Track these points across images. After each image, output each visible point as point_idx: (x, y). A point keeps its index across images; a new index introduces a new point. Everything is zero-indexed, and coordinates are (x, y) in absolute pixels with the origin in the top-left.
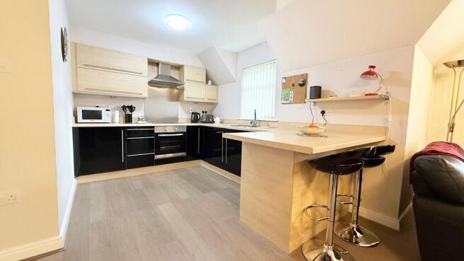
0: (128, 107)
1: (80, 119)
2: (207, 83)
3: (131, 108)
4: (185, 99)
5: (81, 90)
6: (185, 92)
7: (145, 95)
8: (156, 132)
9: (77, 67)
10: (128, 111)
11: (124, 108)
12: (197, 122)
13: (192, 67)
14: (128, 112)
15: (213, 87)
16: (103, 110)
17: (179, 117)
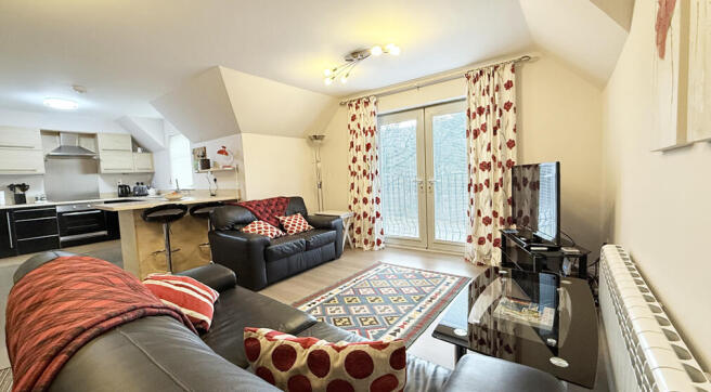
0: (18, 186)
2: (135, 150)
3: (24, 187)
4: (103, 171)
6: (101, 163)
7: (42, 170)
8: (60, 211)
10: (19, 190)
12: (126, 196)
13: (108, 134)
14: (19, 192)
15: (145, 154)
17: (101, 191)
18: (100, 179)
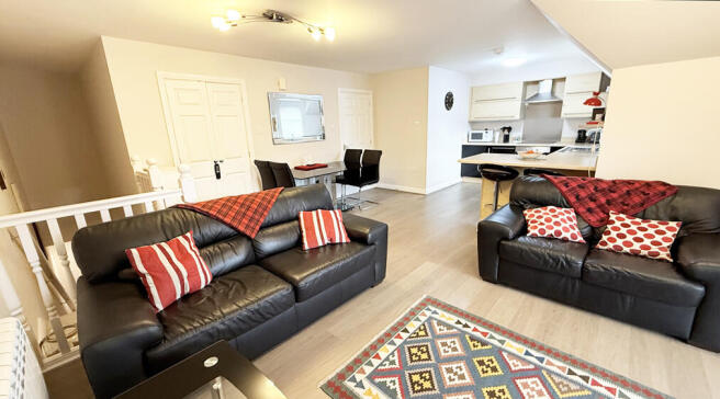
0: (507, 128)
1: (470, 140)
3: (509, 129)
5: (473, 119)
9: (472, 103)
11: (504, 129)
14: (507, 132)
16: (484, 132)
17: (563, 135)
18: (565, 122)
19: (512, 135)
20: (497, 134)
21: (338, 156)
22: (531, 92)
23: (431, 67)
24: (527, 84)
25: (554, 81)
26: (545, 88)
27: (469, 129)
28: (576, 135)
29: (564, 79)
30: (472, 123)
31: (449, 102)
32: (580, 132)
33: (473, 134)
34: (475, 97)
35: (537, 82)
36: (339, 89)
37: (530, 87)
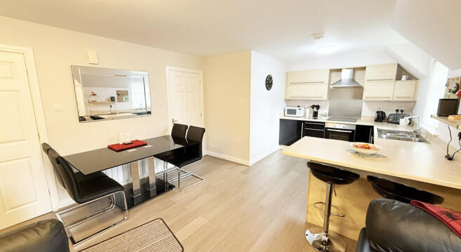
0: (316, 106)
1: (286, 114)
2: (399, 78)
3: (318, 107)
4: (364, 99)
5: (288, 98)
6: (365, 91)
8: (326, 126)
9: (287, 85)
11: (313, 107)
14: (315, 110)
15: (410, 82)
16: (297, 109)
17: (362, 114)
18: (364, 104)
19: (320, 112)
20: (308, 110)
21: (167, 130)
22: (335, 77)
23: (253, 52)
24: (332, 71)
25: (355, 70)
26: (346, 75)
27: (285, 104)
28: (375, 115)
29: (364, 68)
30: (287, 101)
31: (269, 83)
32: (378, 112)
33: (288, 110)
34: (289, 81)
35: (340, 70)
36: (167, 67)
37: (334, 74)
